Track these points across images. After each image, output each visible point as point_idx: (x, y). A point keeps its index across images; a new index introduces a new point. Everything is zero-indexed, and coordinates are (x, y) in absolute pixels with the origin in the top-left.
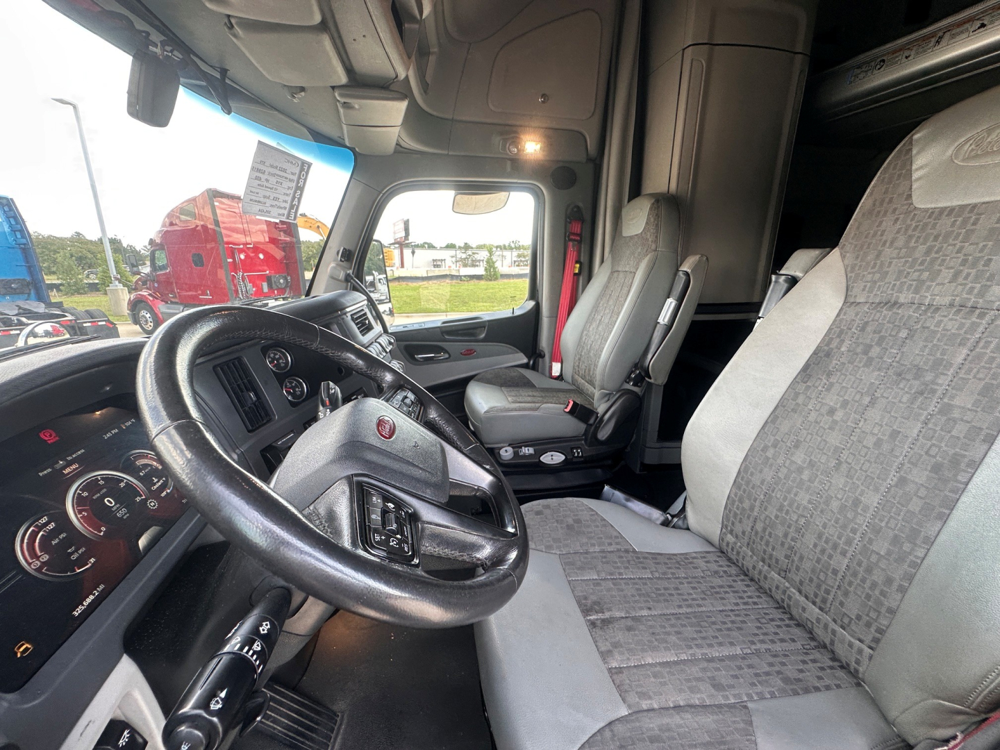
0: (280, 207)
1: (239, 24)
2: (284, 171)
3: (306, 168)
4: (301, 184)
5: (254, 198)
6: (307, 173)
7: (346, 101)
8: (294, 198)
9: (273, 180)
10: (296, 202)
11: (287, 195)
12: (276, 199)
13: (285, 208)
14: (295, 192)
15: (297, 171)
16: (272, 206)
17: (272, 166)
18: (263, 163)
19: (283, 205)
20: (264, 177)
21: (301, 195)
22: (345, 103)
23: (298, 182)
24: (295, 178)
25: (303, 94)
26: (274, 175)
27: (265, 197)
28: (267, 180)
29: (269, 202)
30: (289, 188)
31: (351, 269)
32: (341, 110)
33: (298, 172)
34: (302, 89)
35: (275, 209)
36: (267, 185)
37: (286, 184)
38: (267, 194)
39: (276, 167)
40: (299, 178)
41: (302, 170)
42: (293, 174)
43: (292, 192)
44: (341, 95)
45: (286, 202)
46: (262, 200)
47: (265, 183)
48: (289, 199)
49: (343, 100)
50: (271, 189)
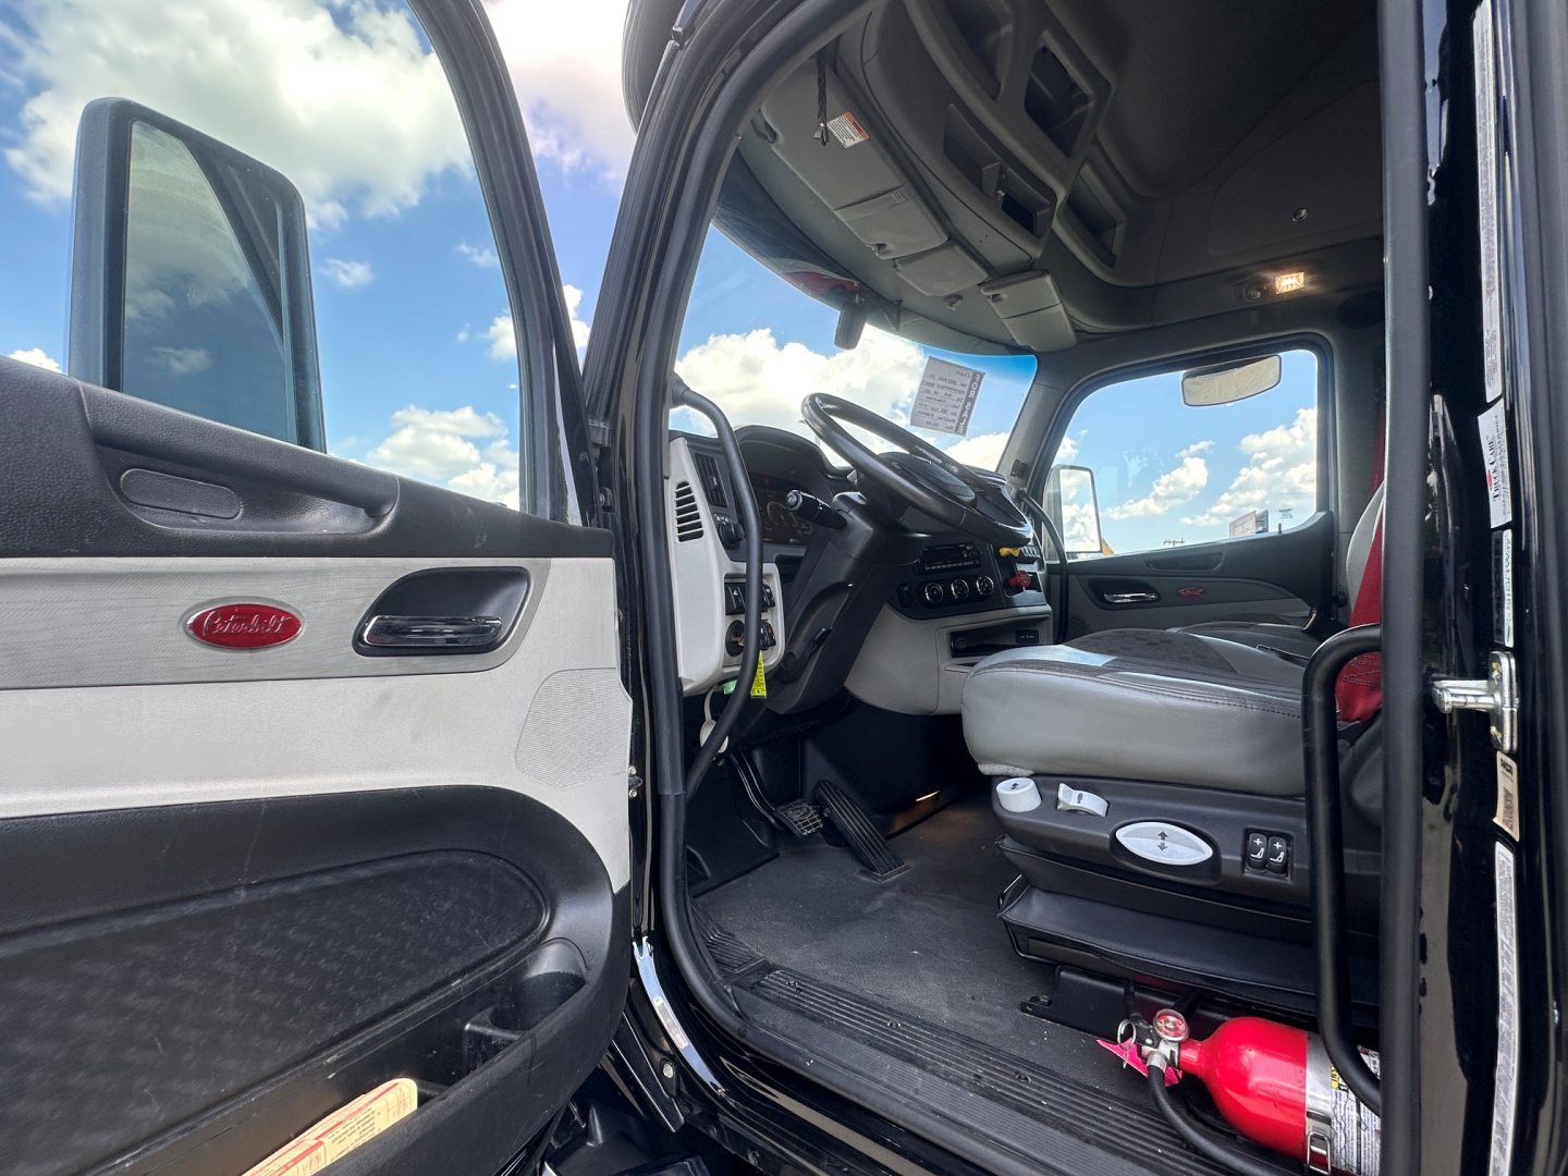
0: (948, 420)
1: (901, 263)
2: (955, 383)
3: (978, 379)
4: (972, 395)
5: (922, 410)
6: (979, 384)
7: (994, 293)
8: (964, 410)
9: (942, 392)
10: (965, 415)
11: (956, 407)
12: (944, 411)
13: (954, 421)
14: (965, 404)
15: (968, 381)
16: (940, 418)
17: (941, 379)
18: (933, 376)
19: (951, 417)
20: (933, 390)
21: (971, 407)
22: (994, 296)
23: (969, 393)
24: (966, 390)
25: (960, 301)
26: (943, 387)
27: (933, 409)
28: (936, 393)
29: (937, 415)
30: (958, 400)
31: (1025, 486)
32: (993, 305)
33: (968, 383)
34: (959, 297)
35: (943, 421)
36: (937, 398)
37: (956, 396)
38: (935, 406)
39: (946, 380)
40: (970, 389)
41: (974, 380)
42: (963, 385)
43: (961, 404)
44: (986, 290)
45: (955, 414)
46: (930, 412)
47: (934, 396)
48: (959, 411)
49: (991, 293)
50: (940, 401)
